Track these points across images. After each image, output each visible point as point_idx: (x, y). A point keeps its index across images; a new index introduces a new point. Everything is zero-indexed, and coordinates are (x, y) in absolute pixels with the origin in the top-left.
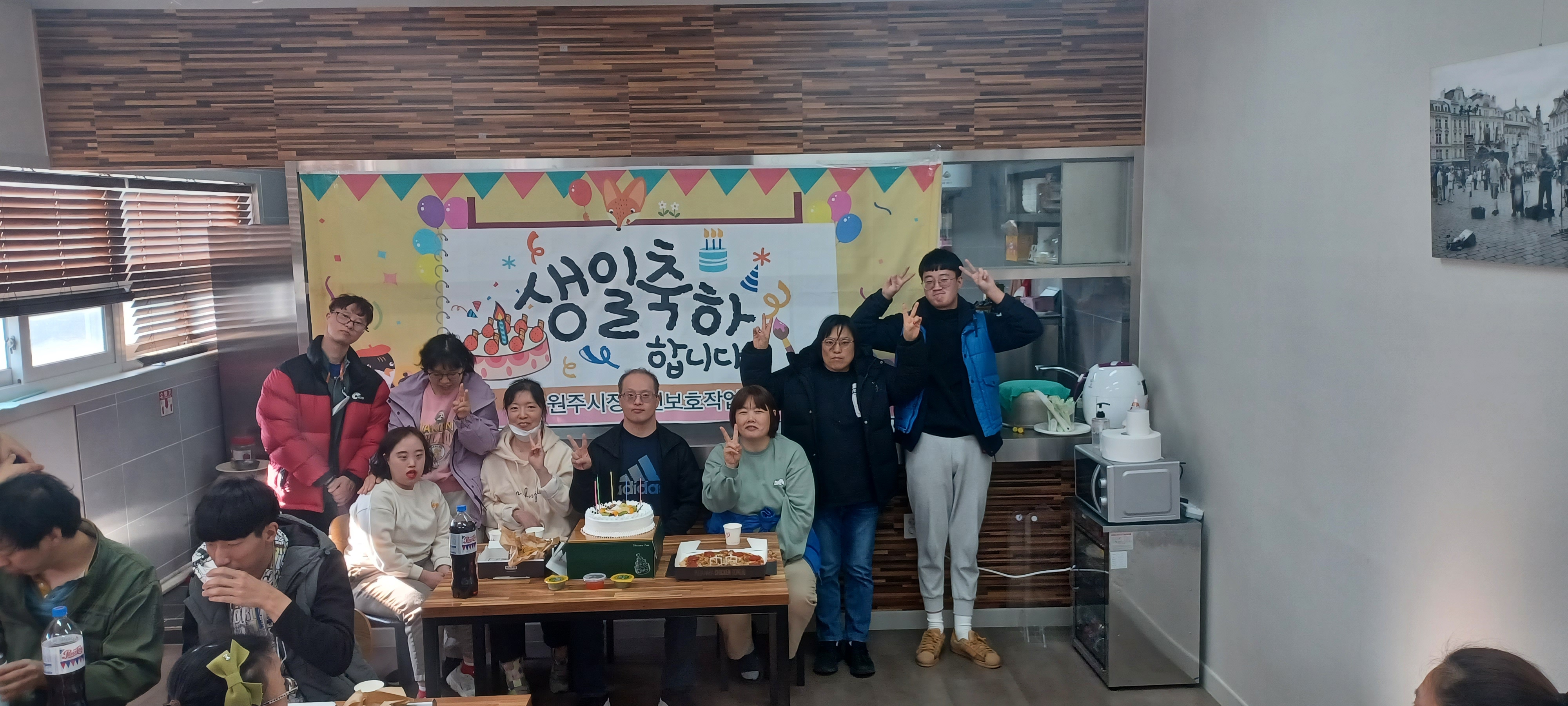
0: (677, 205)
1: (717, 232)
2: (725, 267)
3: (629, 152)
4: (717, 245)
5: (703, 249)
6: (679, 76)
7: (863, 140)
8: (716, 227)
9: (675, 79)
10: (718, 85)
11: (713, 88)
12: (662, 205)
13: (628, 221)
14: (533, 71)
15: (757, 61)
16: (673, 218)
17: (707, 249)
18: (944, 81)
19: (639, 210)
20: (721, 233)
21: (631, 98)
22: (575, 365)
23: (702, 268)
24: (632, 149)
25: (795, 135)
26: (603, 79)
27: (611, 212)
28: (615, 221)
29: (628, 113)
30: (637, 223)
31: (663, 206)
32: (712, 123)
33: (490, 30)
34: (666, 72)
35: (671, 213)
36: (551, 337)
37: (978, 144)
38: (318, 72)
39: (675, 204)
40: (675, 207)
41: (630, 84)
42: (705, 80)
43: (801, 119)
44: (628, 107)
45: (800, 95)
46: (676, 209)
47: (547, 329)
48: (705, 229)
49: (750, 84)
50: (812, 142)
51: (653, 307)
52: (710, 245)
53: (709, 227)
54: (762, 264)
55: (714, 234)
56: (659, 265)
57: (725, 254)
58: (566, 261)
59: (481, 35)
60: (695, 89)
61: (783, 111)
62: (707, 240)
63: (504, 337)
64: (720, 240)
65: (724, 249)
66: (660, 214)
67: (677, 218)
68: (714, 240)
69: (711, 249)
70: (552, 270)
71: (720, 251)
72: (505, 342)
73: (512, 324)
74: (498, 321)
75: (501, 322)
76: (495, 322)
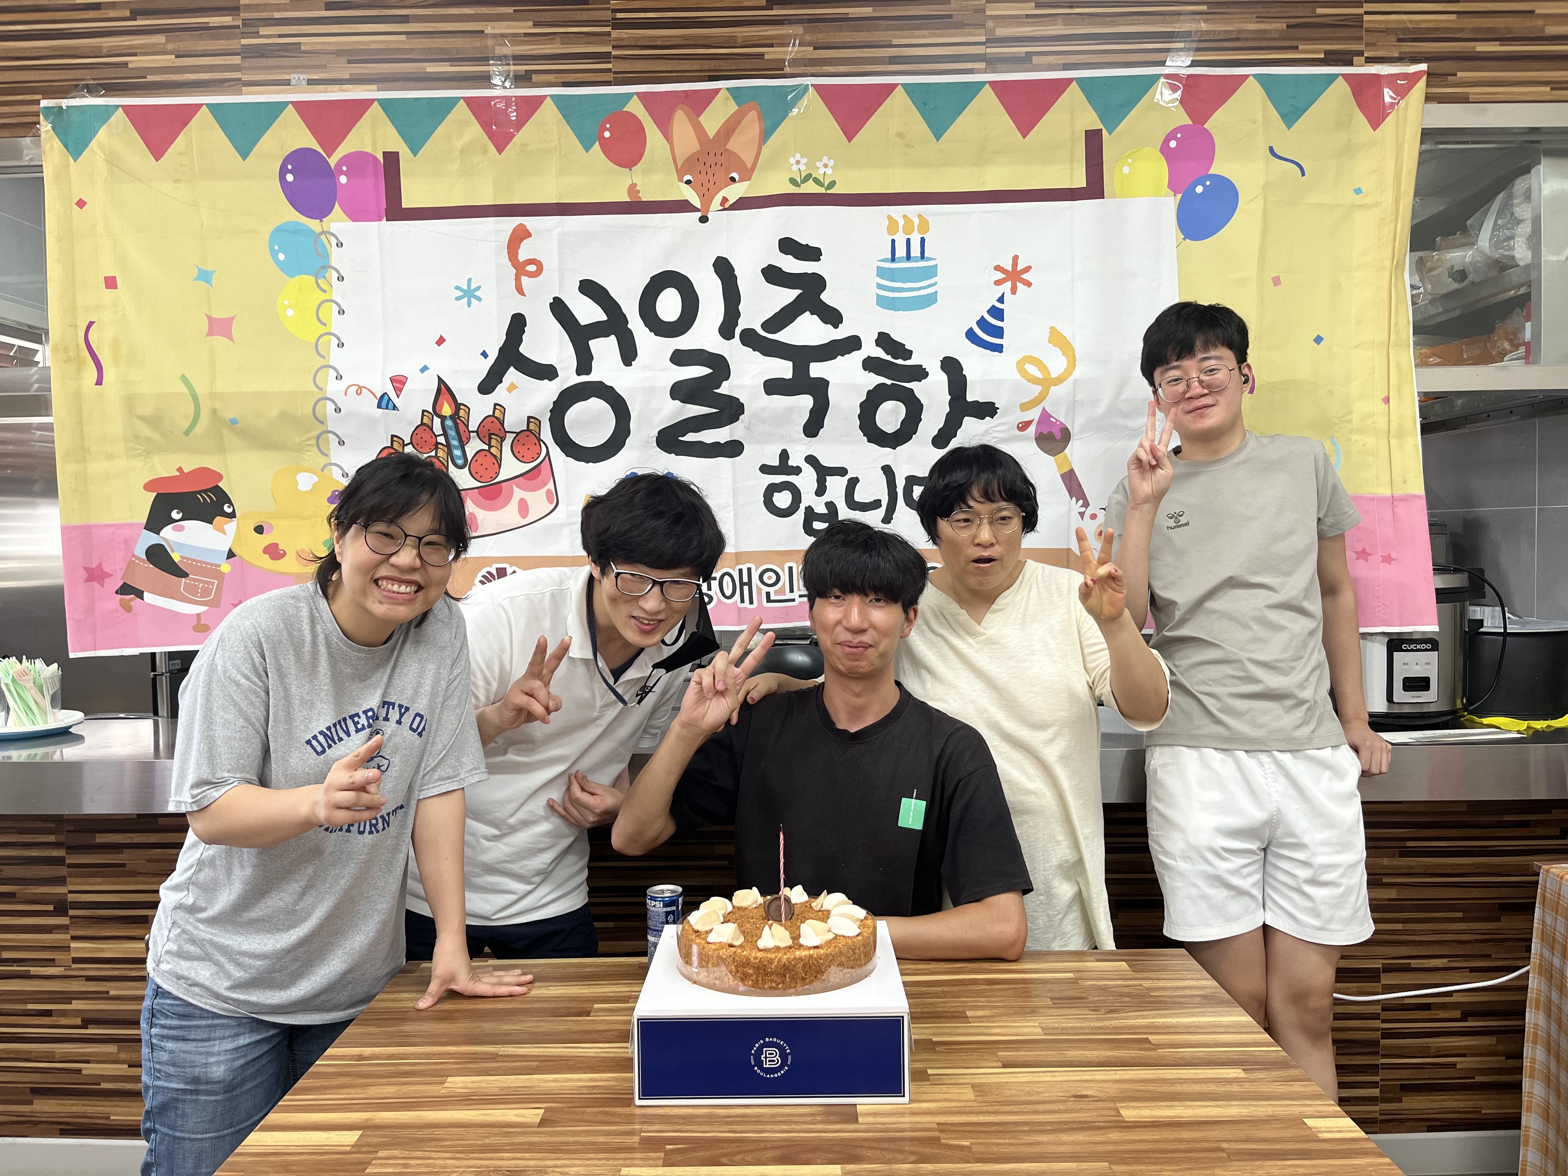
0: (831, 163)
1: (916, 222)
2: (931, 300)
4: (915, 251)
5: (885, 261)
8: (913, 211)
12: (798, 162)
13: (725, 200)
16: (822, 190)
17: (893, 259)
19: (746, 176)
20: (924, 225)
23: (883, 302)
27: (688, 182)
28: (696, 202)
30: (743, 204)
31: (799, 165)
35: (817, 181)
36: (556, 452)
39: (825, 160)
40: (825, 170)
46: (829, 171)
47: (546, 434)
48: (889, 217)
51: (773, 387)
52: (901, 252)
53: (897, 212)
54: (1014, 291)
55: (909, 229)
56: (790, 295)
57: (931, 272)
58: (590, 288)
62: (893, 241)
63: (457, 453)
64: (923, 241)
65: (930, 259)
66: (793, 181)
67: (828, 192)
68: (908, 241)
69: (901, 260)
70: (559, 309)
71: (921, 264)
72: (460, 462)
73: (473, 425)
74: (443, 418)
75: (449, 422)
76: (437, 421)
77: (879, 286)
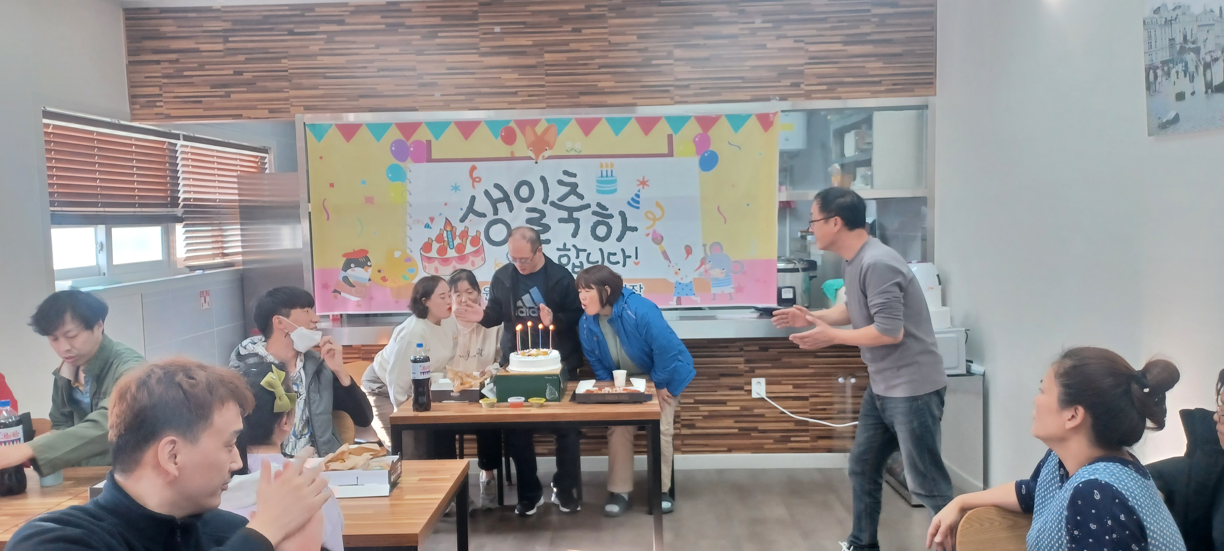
0: (580, 144)
1: (609, 164)
2: (615, 191)
3: (544, 105)
4: (609, 174)
5: (599, 177)
6: (581, 49)
7: (719, 94)
8: (608, 160)
9: (578, 51)
10: (610, 54)
11: (606, 57)
13: (543, 156)
14: (474, 47)
15: (640, 37)
16: (577, 154)
17: (602, 176)
18: (781, 49)
19: (551, 148)
20: (612, 165)
21: (547, 65)
23: (599, 192)
24: (547, 103)
25: (668, 91)
26: (525, 52)
27: (531, 150)
28: (533, 156)
29: (544, 76)
30: (550, 158)
31: (569, 145)
32: (606, 83)
33: (444, 17)
34: (573, 46)
35: (575, 151)
36: (486, 244)
37: (808, 96)
38: (320, 49)
39: (578, 143)
41: (546, 55)
42: (602, 51)
43: (672, 79)
44: (544, 72)
45: (671, 62)
46: (579, 147)
47: (482, 237)
48: (600, 162)
49: (635, 54)
50: (682, 96)
51: (561, 220)
52: (604, 174)
53: (604, 161)
54: (643, 188)
55: (607, 167)
56: (566, 189)
57: (615, 181)
58: (497, 186)
59: (437, 21)
60: (593, 58)
61: (660, 73)
62: (602, 170)
63: (451, 244)
64: (612, 171)
65: (614, 177)
66: (567, 151)
67: (579, 154)
68: (607, 171)
69: (604, 177)
70: (487, 193)
71: (611, 178)
72: (452, 247)
73: (458, 233)
74: (447, 231)
75: (449, 233)
76: (445, 232)
77: (597, 186)
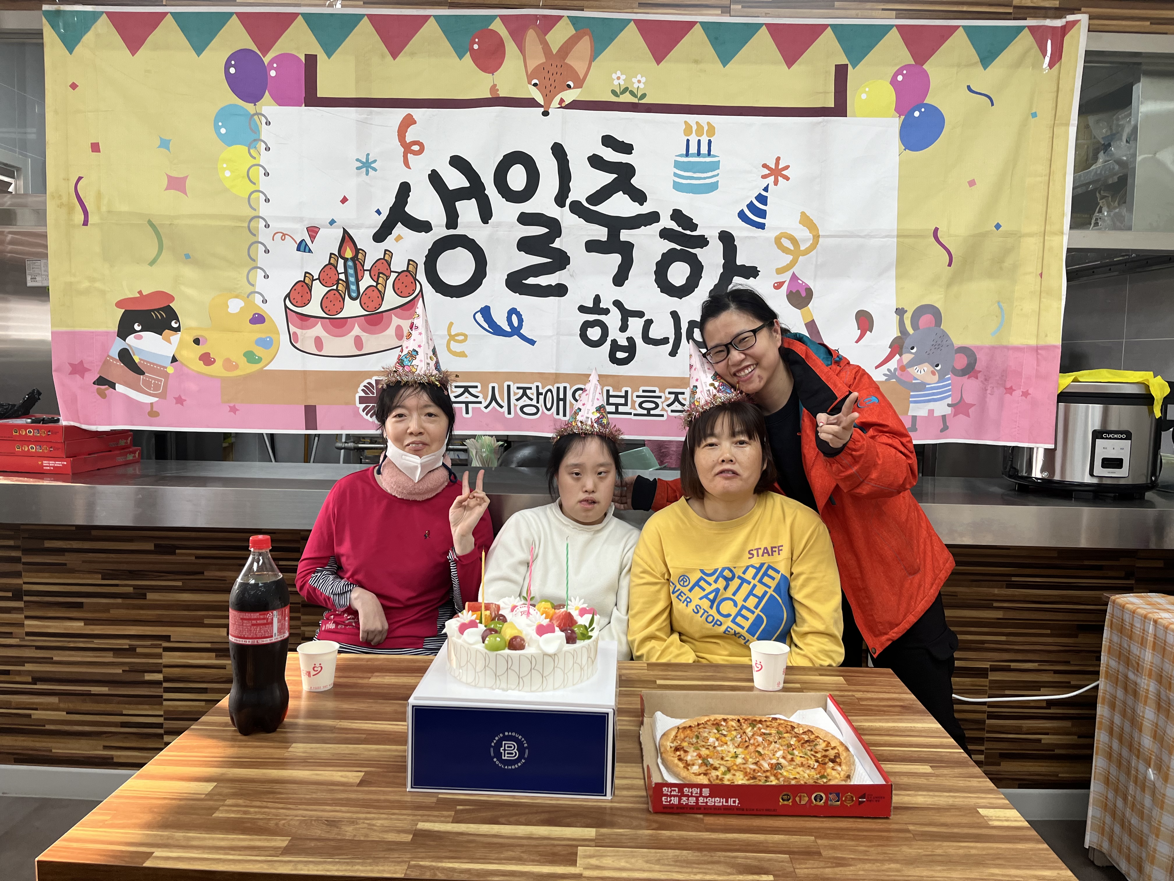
0: (643, 80)
1: (706, 128)
2: (713, 187)
4: (704, 150)
5: (681, 156)
8: (704, 119)
12: (618, 78)
13: (562, 101)
16: (635, 100)
17: (687, 155)
19: (579, 84)
20: (712, 130)
22: (466, 336)
23: (677, 187)
27: (535, 85)
28: (540, 100)
30: (575, 105)
31: (619, 80)
35: (632, 93)
36: (428, 290)
39: (639, 77)
40: (638, 84)
46: (641, 86)
47: (421, 276)
48: (686, 122)
51: (592, 246)
52: (693, 149)
53: (692, 119)
54: (776, 183)
55: (700, 132)
56: (608, 178)
57: (715, 166)
58: (458, 163)
62: (688, 141)
63: (353, 287)
64: (710, 142)
65: (715, 156)
66: (614, 92)
67: (640, 102)
68: (699, 141)
69: (693, 155)
70: (435, 179)
71: (708, 159)
72: (354, 295)
73: (367, 266)
74: (346, 260)
75: (350, 263)
76: (341, 262)
77: (675, 175)
